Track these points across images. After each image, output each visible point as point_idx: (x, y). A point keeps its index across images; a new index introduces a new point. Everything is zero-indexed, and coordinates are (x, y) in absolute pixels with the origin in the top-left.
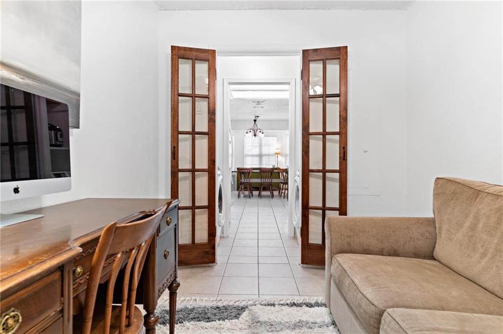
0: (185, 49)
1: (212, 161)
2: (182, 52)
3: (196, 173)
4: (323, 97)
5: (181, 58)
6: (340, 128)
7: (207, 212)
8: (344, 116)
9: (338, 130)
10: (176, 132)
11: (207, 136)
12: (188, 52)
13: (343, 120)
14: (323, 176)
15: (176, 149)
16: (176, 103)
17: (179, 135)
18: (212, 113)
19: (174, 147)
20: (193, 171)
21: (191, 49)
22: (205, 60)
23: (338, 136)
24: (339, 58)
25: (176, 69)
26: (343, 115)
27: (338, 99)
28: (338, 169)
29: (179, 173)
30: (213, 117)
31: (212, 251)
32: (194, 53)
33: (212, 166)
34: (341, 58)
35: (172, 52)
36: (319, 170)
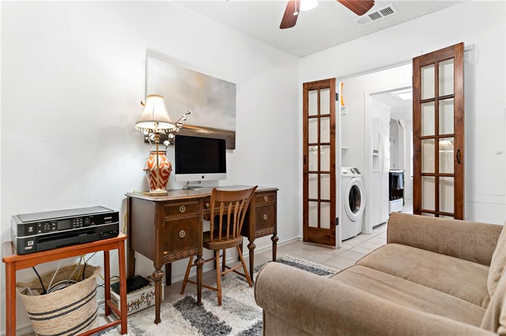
0: (312, 83)
1: (333, 166)
2: (310, 86)
3: (321, 175)
4: (434, 100)
5: (310, 90)
6: (454, 130)
7: (329, 206)
8: (459, 116)
9: (452, 132)
10: (307, 144)
11: (329, 146)
12: (314, 85)
13: (459, 121)
14: (436, 179)
15: (307, 156)
16: (306, 124)
17: (309, 147)
18: (333, 127)
19: (305, 155)
20: (319, 172)
21: (316, 82)
22: (327, 88)
23: (453, 138)
24: (453, 57)
25: (307, 99)
26: (457, 116)
27: (453, 99)
28: (453, 173)
29: (309, 174)
30: (333, 130)
31: (333, 236)
32: (319, 85)
33: (333, 169)
34: (455, 58)
35: (304, 88)
36: (431, 174)
